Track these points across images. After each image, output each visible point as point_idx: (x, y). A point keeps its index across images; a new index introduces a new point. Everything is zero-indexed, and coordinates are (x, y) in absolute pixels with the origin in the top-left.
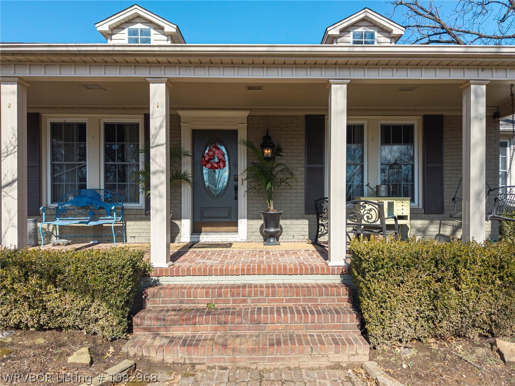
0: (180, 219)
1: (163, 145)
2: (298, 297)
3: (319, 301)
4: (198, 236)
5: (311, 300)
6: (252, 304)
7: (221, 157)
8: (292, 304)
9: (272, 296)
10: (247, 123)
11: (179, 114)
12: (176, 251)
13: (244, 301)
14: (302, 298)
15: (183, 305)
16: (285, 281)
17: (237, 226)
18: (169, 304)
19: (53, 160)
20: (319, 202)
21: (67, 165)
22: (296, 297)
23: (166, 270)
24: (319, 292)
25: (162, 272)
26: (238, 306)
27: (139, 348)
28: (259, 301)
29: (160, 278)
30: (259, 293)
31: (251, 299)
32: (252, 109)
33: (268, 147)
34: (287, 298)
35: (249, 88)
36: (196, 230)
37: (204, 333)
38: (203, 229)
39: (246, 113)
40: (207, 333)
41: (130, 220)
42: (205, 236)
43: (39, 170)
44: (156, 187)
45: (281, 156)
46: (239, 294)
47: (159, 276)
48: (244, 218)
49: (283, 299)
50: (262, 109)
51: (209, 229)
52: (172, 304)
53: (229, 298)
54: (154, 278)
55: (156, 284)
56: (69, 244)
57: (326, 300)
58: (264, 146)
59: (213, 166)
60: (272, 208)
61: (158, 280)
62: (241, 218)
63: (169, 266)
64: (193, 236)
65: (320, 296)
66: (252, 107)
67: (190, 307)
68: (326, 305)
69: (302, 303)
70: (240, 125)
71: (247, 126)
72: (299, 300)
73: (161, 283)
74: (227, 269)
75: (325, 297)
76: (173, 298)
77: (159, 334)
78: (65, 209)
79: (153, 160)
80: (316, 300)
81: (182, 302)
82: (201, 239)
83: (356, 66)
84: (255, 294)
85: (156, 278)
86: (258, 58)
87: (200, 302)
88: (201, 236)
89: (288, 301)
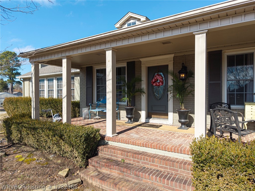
0: (141, 111)
1: (111, 79)
2: (167, 166)
3: (179, 172)
4: (149, 120)
5: (174, 170)
6: (142, 164)
7: (161, 80)
8: (163, 169)
9: (152, 162)
10: (174, 61)
11: (141, 60)
12: (132, 127)
13: (138, 162)
14: (169, 167)
15: (112, 157)
16: (165, 154)
17: (168, 116)
18: (107, 155)
19: (97, 84)
20: (213, 105)
21: (101, 86)
22: (165, 166)
23: (111, 138)
24: (179, 166)
25: (109, 139)
26: (135, 164)
27: (84, 175)
28: (145, 163)
29: (109, 142)
30: (145, 159)
31: (142, 162)
32: (175, 53)
33: (183, 73)
34: (160, 165)
35: (164, 43)
36: (149, 116)
37: (114, 174)
38: (153, 116)
39: (173, 55)
40: (115, 175)
41: (121, 110)
42: (152, 120)
43: (92, 89)
44: (108, 99)
45: (193, 77)
46: (136, 157)
47: (108, 141)
48: (171, 112)
49: (158, 165)
50: (181, 52)
51: (155, 116)
52: (108, 155)
53: (131, 158)
54: (106, 141)
55: (107, 144)
56: (100, 119)
57: (183, 172)
58: (180, 72)
59: (157, 84)
60: (183, 108)
61: (108, 142)
62: (170, 112)
63: (113, 137)
64: (146, 119)
65: (179, 168)
66: (176, 52)
67: (115, 159)
68: (183, 175)
69: (169, 170)
70: (169, 62)
71: (173, 62)
72: (167, 168)
73: (109, 144)
74: (135, 142)
75: (183, 170)
76: (108, 153)
77: (97, 169)
78: (100, 104)
79: (108, 87)
80: (177, 171)
81: (112, 156)
82: (150, 121)
83: (211, 20)
84: (143, 159)
85: (107, 141)
86: (148, 29)
87: (119, 157)
88: (150, 120)
89: (160, 167)
